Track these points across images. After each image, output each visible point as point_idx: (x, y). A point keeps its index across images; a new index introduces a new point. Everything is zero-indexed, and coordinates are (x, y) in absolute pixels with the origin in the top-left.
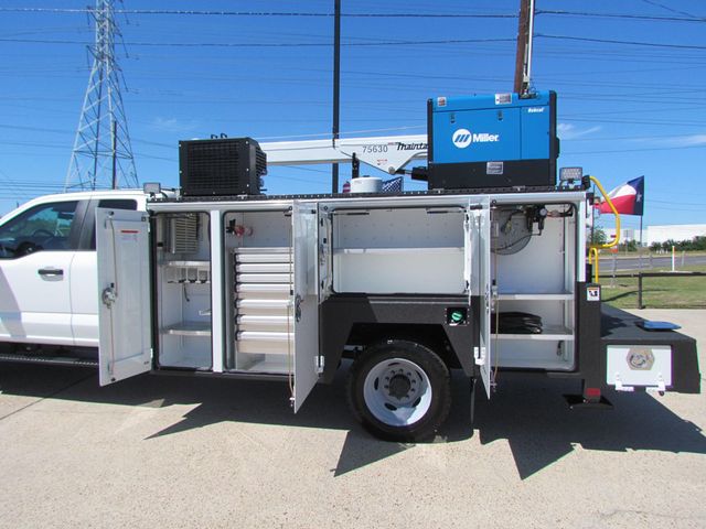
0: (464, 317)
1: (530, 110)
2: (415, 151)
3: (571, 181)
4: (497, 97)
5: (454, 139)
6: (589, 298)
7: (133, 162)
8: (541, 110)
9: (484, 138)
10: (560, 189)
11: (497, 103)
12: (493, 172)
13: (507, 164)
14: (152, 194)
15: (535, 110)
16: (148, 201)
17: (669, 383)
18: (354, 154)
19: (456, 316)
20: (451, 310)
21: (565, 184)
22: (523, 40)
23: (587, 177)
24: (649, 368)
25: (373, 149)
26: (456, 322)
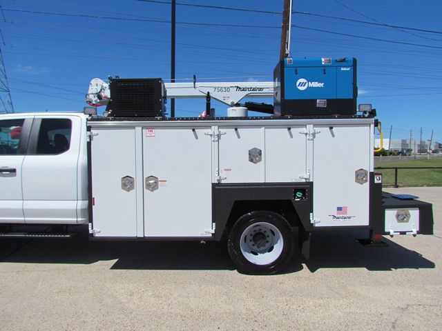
0: (304, 195)
1: (342, 69)
2: (247, 92)
3: (365, 112)
4: (323, 60)
5: (298, 84)
6: (376, 181)
7: (9, 94)
8: (349, 69)
9: (315, 84)
10: (360, 117)
11: (323, 63)
12: (321, 106)
13: (329, 101)
14: (90, 115)
15: (345, 69)
16: (87, 120)
17: (418, 230)
18: (208, 93)
19: (299, 194)
20: (296, 191)
21: (361, 113)
22: (285, 28)
23: (375, 110)
24: (407, 221)
25: (220, 90)
26: (298, 198)
